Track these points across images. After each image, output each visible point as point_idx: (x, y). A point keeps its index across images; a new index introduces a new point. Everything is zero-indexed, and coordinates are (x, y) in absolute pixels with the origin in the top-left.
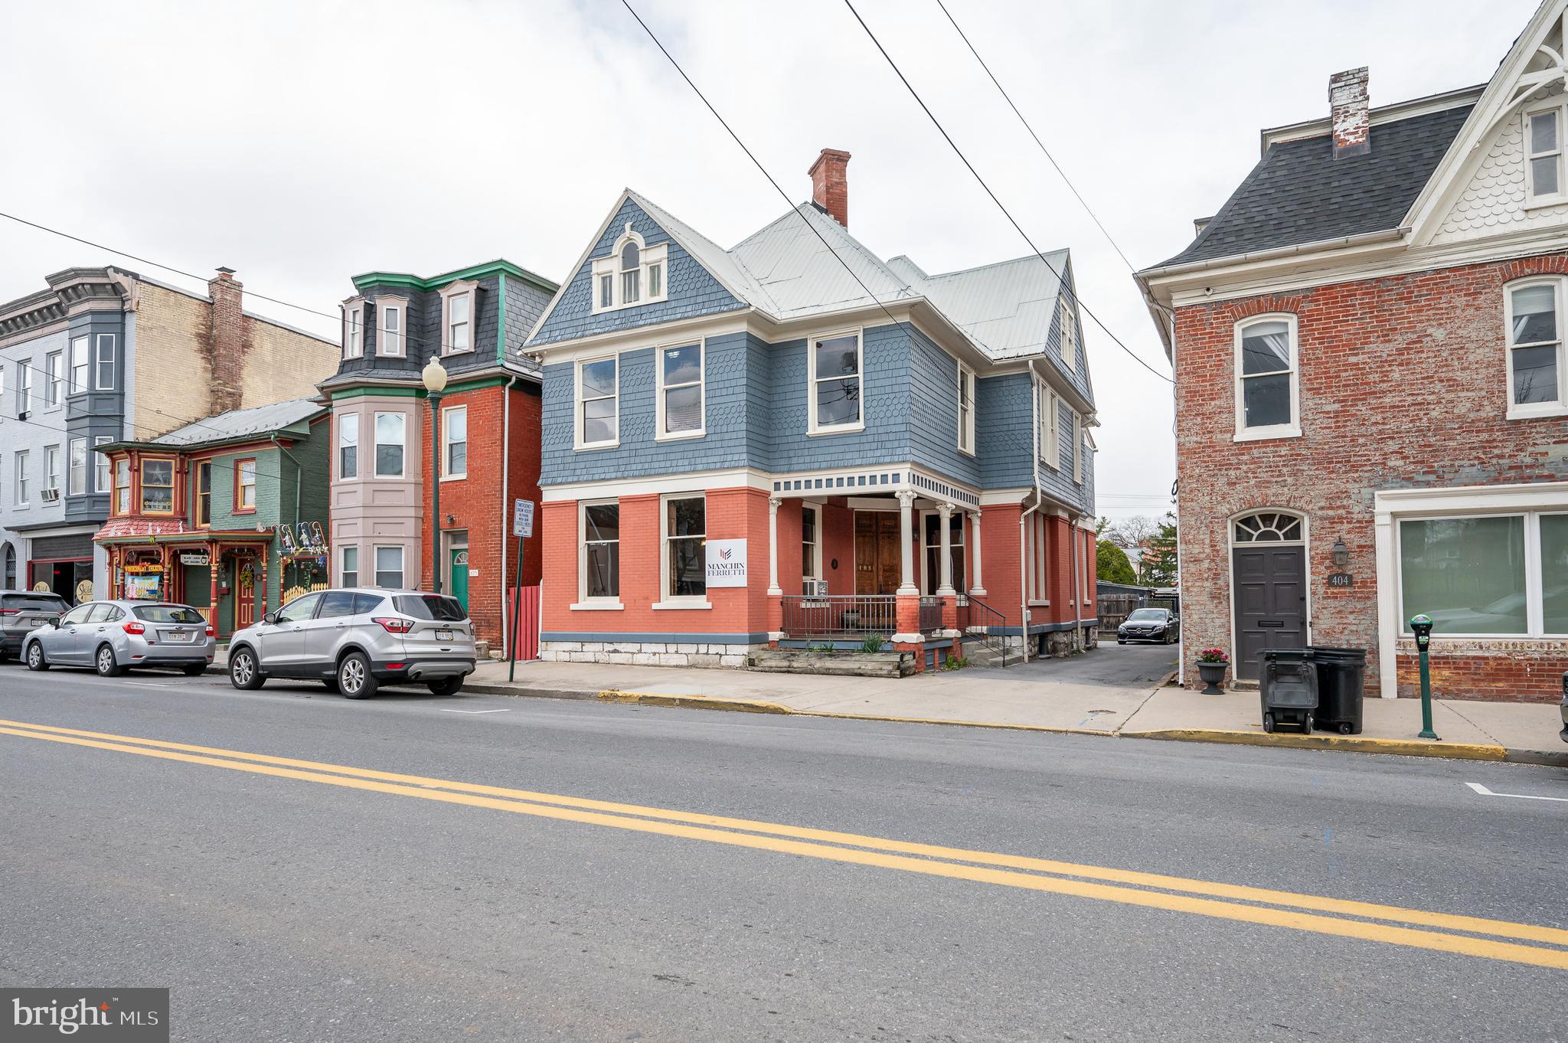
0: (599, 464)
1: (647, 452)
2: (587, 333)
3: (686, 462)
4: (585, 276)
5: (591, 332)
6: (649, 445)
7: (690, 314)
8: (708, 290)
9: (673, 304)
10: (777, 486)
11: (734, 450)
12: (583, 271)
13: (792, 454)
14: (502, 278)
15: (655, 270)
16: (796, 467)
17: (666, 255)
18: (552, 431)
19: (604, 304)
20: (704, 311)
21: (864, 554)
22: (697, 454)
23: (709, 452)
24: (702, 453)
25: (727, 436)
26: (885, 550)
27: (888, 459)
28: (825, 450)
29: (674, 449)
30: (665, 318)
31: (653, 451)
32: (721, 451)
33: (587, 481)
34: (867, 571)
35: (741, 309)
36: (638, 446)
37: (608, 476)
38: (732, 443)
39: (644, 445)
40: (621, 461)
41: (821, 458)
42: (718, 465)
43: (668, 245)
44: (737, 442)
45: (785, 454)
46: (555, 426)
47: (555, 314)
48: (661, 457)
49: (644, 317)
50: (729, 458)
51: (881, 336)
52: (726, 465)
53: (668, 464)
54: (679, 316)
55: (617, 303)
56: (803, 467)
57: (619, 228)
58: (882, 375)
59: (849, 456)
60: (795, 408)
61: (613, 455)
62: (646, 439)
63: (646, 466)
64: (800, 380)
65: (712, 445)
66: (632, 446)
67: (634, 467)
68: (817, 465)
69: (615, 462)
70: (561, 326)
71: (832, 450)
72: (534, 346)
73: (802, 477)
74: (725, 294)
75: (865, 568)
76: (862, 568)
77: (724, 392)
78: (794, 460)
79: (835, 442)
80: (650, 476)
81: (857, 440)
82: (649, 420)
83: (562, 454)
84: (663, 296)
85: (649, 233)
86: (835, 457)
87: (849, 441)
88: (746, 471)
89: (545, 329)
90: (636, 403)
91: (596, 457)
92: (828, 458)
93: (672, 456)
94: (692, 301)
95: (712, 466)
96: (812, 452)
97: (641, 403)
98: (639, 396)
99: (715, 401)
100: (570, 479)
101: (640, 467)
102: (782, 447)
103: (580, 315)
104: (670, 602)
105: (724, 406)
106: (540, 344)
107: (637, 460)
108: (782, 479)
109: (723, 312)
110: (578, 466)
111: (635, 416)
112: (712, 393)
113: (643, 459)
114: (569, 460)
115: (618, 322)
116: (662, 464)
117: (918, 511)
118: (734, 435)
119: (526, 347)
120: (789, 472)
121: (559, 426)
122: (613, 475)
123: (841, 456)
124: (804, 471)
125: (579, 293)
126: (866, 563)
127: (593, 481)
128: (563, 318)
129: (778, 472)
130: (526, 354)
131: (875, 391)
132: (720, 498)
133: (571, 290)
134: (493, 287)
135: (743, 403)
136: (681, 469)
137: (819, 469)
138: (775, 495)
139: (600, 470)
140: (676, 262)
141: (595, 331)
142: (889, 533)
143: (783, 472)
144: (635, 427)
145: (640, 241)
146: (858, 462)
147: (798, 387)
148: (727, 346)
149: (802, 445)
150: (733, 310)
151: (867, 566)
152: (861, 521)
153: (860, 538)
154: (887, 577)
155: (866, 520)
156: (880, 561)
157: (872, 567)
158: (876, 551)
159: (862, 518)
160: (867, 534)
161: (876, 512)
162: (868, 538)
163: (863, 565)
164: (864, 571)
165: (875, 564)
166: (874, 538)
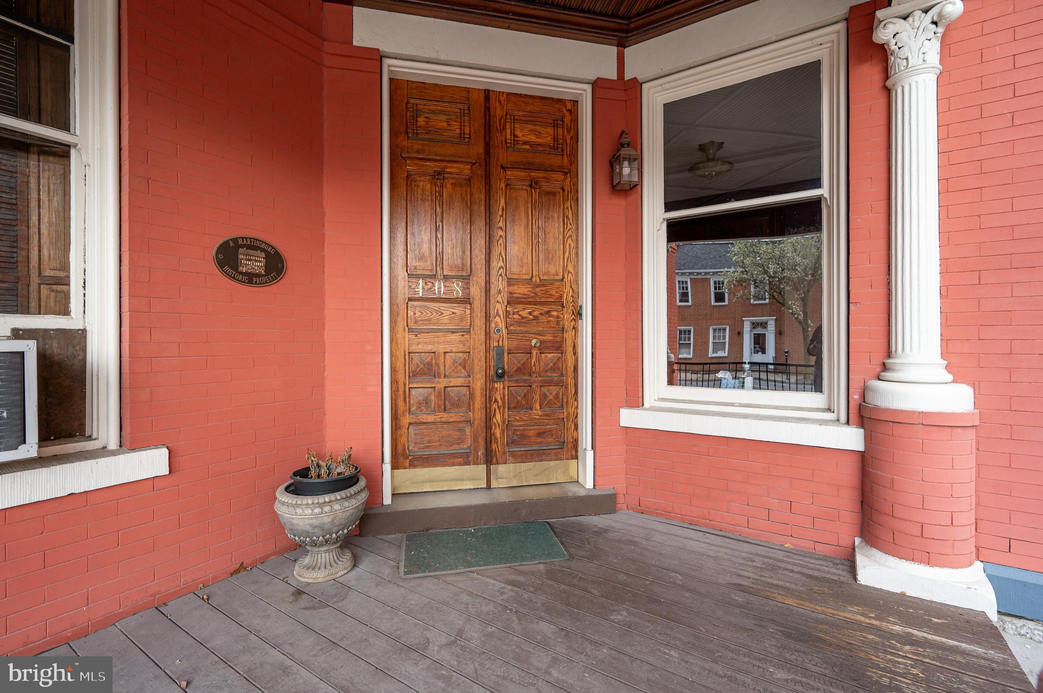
21: (437, 242)
26: (520, 231)
75: (439, 288)
76: (429, 291)
126: (445, 271)
142: (529, 167)
151: (447, 279)
152: (426, 117)
153: (420, 181)
154: (523, 321)
155: (448, 117)
156: (496, 264)
157: (466, 288)
158: (483, 228)
159: (432, 108)
160: (448, 170)
161: (487, 93)
162: (454, 185)
163: (432, 280)
164: (434, 300)
165: (480, 278)
166: (478, 184)
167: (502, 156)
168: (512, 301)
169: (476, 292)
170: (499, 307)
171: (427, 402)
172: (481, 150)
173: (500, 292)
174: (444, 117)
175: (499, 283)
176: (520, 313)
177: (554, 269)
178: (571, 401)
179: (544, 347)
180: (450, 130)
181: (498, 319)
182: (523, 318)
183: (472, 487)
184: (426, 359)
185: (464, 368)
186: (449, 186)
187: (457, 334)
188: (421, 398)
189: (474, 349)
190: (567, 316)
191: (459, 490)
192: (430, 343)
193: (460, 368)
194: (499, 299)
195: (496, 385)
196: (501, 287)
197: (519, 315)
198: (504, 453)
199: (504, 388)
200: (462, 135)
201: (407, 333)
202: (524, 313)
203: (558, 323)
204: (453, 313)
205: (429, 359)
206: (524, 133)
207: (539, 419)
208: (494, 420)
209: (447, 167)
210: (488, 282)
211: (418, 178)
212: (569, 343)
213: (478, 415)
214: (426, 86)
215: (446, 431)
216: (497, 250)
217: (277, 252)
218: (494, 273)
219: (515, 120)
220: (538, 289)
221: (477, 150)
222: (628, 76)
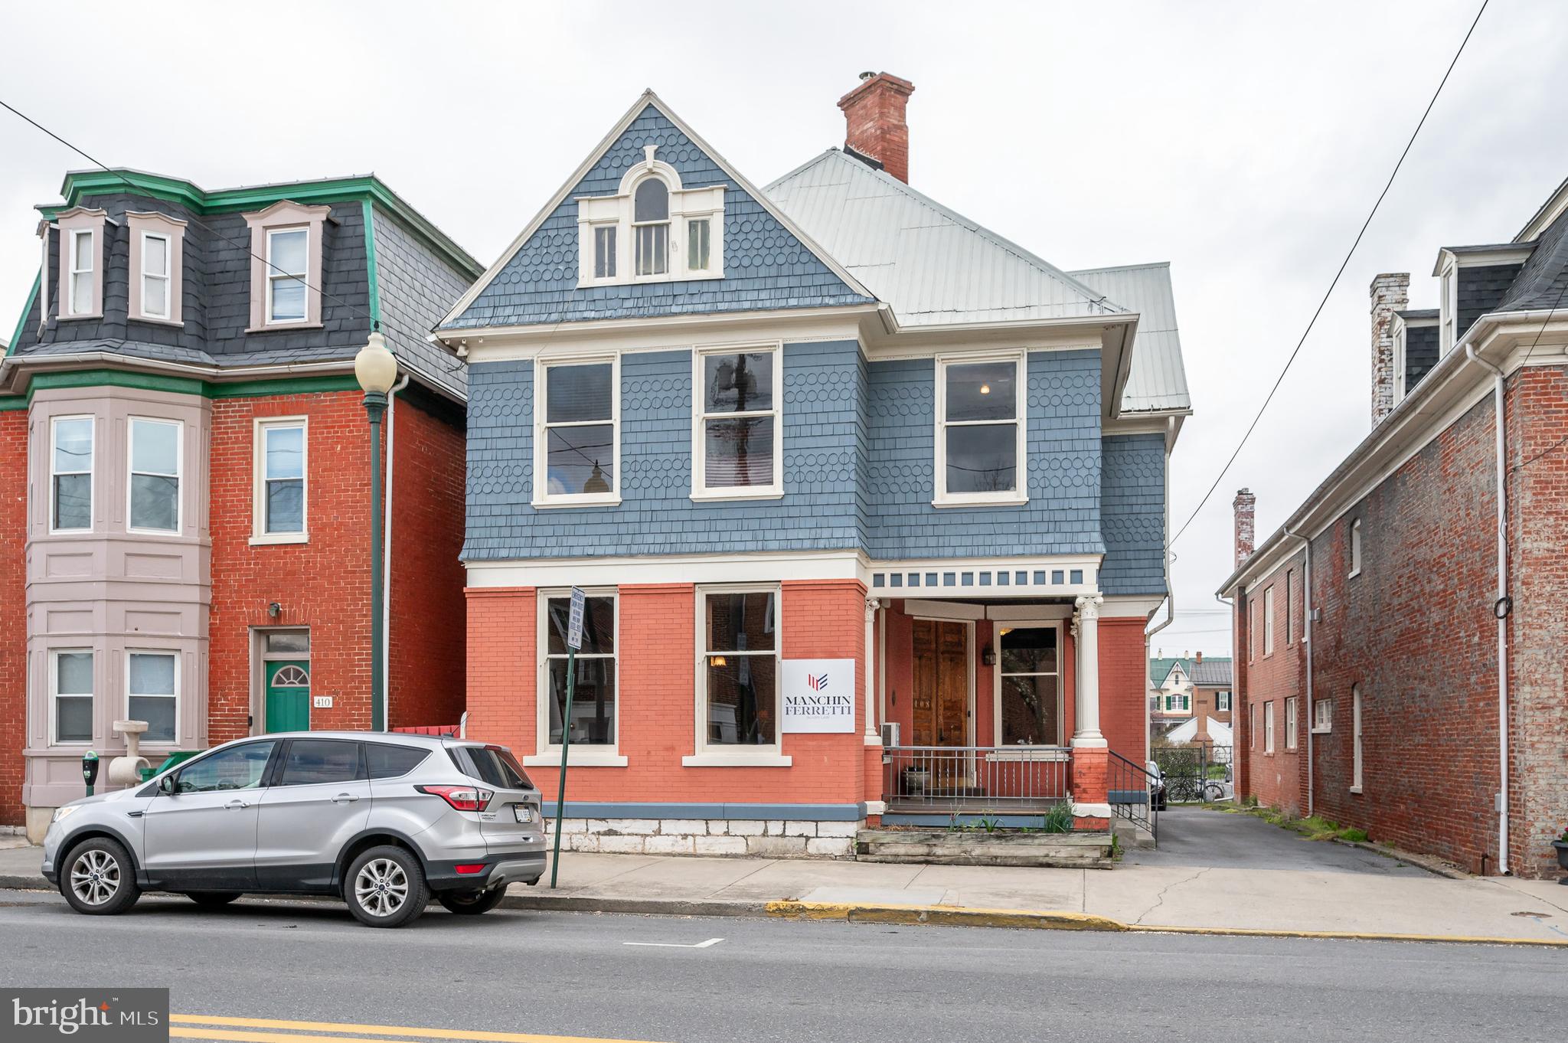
0: (581, 530)
1: (674, 516)
2: (569, 316)
3: (748, 536)
4: (564, 222)
5: (578, 315)
6: (677, 504)
7: (768, 304)
8: (799, 269)
9: (734, 285)
10: (879, 580)
11: (833, 522)
12: (560, 213)
13: (905, 531)
14: (368, 209)
15: (698, 228)
16: (914, 553)
17: (722, 206)
18: (487, 473)
19: (600, 273)
20: (793, 302)
21: (921, 684)
22: (766, 524)
23: (789, 523)
24: (777, 523)
25: (821, 500)
26: (947, 678)
27: (1066, 548)
28: (962, 530)
29: (725, 514)
30: (721, 306)
31: (686, 515)
32: (812, 522)
33: (559, 557)
34: (924, 708)
35: (862, 304)
36: (656, 505)
37: (600, 551)
38: (828, 511)
39: (667, 505)
40: (623, 529)
41: (954, 541)
42: (807, 544)
43: (726, 190)
44: (840, 510)
45: (894, 532)
46: (493, 464)
47: (504, 279)
48: (699, 526)
49: (680, 300)
50: (826, 533)
51: (1056, 366)
52: (822, 544)
53: (714, 537)
54: (747, 305)
55: (626, 272)
56: (925, 552)
57: (633, 152)
58: (1056, 423)
59: (1001, 540)
60: (912, 464)
61: (608, 518)
62: (671, 493)
63: (673, 538)
64: (919, 420)
65: (793, 512)
66: (645, 505)
67: (650, 539)
68: (949, 551)
69: (612, 529)
70: (516, 300)
71: (973, 530)
72: (462, 328)
73: (923, 569)
74: (829, 279)
75: (922, 704)
76: (918, 705)
77: (817, 430)
78: (910, 542)
79: (979, 518)
80: (680, 554)
81: (1014, 517)
82: (678, 465)
83: (507, 510)
84: (715, 268)
85: (689, 167)
86: (979, 540)
87: (1001, 518)
88: (855, 555)
89: (483, 302)
90: (652, 437)
91: (575, 519)
92: (967, 541)
93: (721, 525)
94: (770, 283)
95: (796, 545)
96: (939, 530)
97: (663, 437)
98: (657, 426)
99: (800, 443)
100: (525, 553)
101: (660, 539)
102: (889, 521)
103: (553, 286)
104: (708, 754)
105: (816, 452)
106: (475, 327)
107: (655, 527)
108: (888, 569)
109: (827, 306)
110: (538, 531)
111: (651, 458)
112: (794, 431)
113: (666, 527)
114: (522, 521)
115: (629, 304)
116: (703, 537)
117: (991, 622)
118: (835, 499)
119: (446, 329)
120: (901, 558)
121: (502, 464)
122: (611, 550)
123: (988, 540)
124: (928, 558)
125: (552, 250)
126: (923, 696)
127: (571, 557)
128: (521, 288)
129: (882, 559)
130: (443, 341)
131: (1044, 447)
132: (808, 596)
133: (536, 243)
134: (351, 221)
135: (850, 450)
136: (740, 546)
137: (954, 557)
138: (874, 593)
139: (583, 541)
140: (740, 219)
141: (586, 314)
142: (952, 652)
143: (892, 559)
144: (651, 474)
145: (672, 179)
146: (1018, 550)
147: (916, 432)
148: (823, 360)
149: (923, 520)
150: (846, 305)
151: (924, 701)
152: (917, 634)
154: (948, 718)
155: (924, 633)
156: (940, 693)
157: (930, 703)
158: (936, 677)
159: (919, 630)
160: (924, 656)
161: (936, 622)
163: (920, 701)
164: (920, 709)
165: (934, 700)
166: (933, 661)
167: (942, 648)
168: (945, 709)
169: (933, 705)
170: (941, 712)
173: (941, 706)
175: (941, 702)
177: (961, 696)
179: (957, 727)
181: (940, 717)
186: (926, 661)
187: (927, 723)
189: (933, 729)
190: (963, 716)
192: (919, 726)
193: (928, 737)
194: (941, 708)
197: (947, 715)
200: (928, 641)
203: (960, 718)
204: (926, 714)
205: (918, 733)
206: (949, 638)
209: (924, 654)
210: (937, 701)
212: (964, 727)
216: (940, 687)
218: (939, 696)
219: (945, 633)
220: (955, 705)
221: (934, 646)
222: (988, 618)
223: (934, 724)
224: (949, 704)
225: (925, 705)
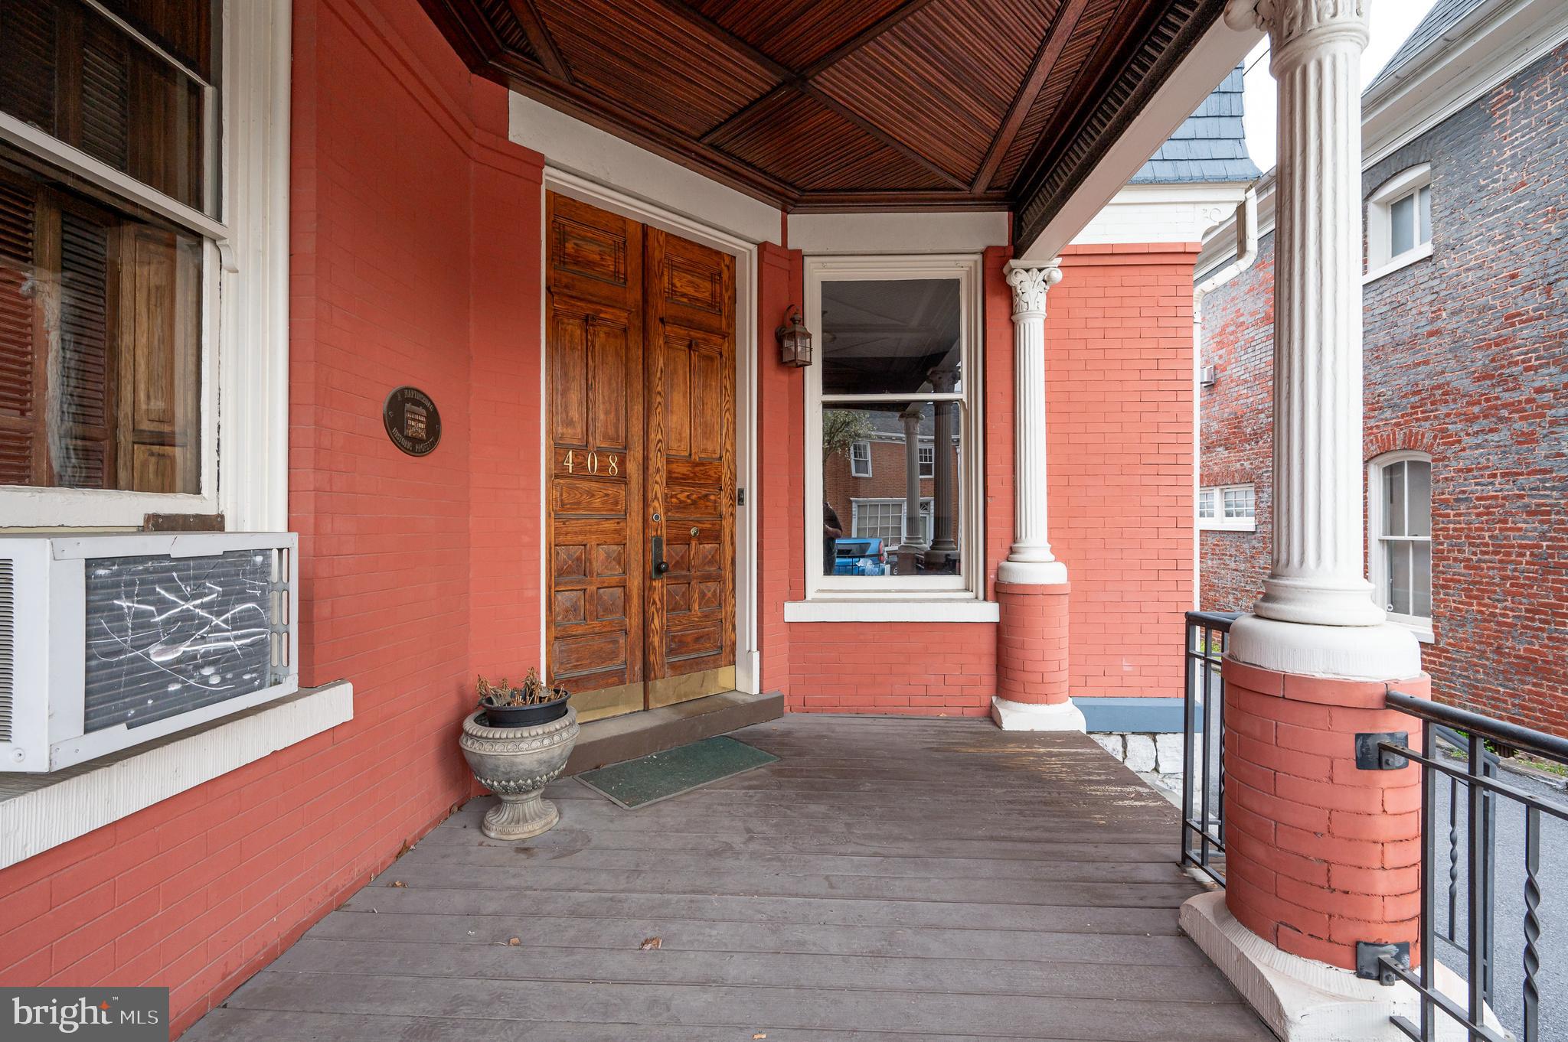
21: (588, 404)
26: (678, 399)
34: (599, 476)
75: (592, 463)
76: (580, 466)
117: (798, 257)
126: (598, 441)
142: (690, 324)
151: (600, 452)
152: (576, 244)
153: (569, 324)
154: (682, 506)
155: (601, 249)
156: (655, 436)
157: (622, 463)
158: (641, 393)
159: (582, 233)
160: (602, 315)
161: (645, 229)
162: (607, 334)
163: (584, 452)
164: (585, 478)
165: (637, 452)
166: (635, 337)
167: (660, 307)
168: (672, 480)
169: (633, 468)
170: (658, 489)
171: (575, 608)
172: (639, 296)
173: (658, 470)
174: (596, 248)
175: (658, 461)
176: (679, 496)
177: (713, 446)
178: (729, 598)
179: (704, 536)
180: (603, 265)
181: (656, 504)
182: (681, 502)
183: (628, 711)
184: (575, 553)
185: (619, 563)
186: (602, 335)
187: (611, 521)
188: (568, 604)
189: (631, 539)
190: (725, 501)
191: (614, 717)
192: (581, 533)
193: (614, 563)
194: (658, 478)
195: (654, 584)
196: (659, 465)
197: (678, 499)
198: (663, 666)
199: (662, 587)
200: (616, 273)
201: (553, 520)
202: (682, 497)
203: (715, 509)
204: (607, 495)
205: (578, 553)
207: (698, 622)
208: (653, 626)
209: (601, 312)
210: (646, 459)
211: (566, 321)
212: (727, 531)
213: (634, 622)
214: (577, 205)
215: (597, 643)
216: (654, 422)
217: (435, 409)
218: (652, 446)
219: (673, 266)
220: (697, 469)
221: (634, 295)
222: (792, 245)
223: (635, 523)
224: (681, 469)
225: (603, 468)
